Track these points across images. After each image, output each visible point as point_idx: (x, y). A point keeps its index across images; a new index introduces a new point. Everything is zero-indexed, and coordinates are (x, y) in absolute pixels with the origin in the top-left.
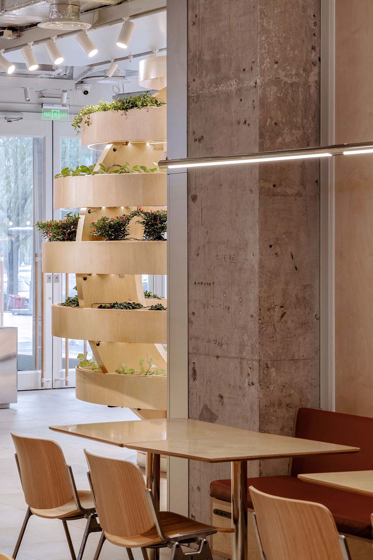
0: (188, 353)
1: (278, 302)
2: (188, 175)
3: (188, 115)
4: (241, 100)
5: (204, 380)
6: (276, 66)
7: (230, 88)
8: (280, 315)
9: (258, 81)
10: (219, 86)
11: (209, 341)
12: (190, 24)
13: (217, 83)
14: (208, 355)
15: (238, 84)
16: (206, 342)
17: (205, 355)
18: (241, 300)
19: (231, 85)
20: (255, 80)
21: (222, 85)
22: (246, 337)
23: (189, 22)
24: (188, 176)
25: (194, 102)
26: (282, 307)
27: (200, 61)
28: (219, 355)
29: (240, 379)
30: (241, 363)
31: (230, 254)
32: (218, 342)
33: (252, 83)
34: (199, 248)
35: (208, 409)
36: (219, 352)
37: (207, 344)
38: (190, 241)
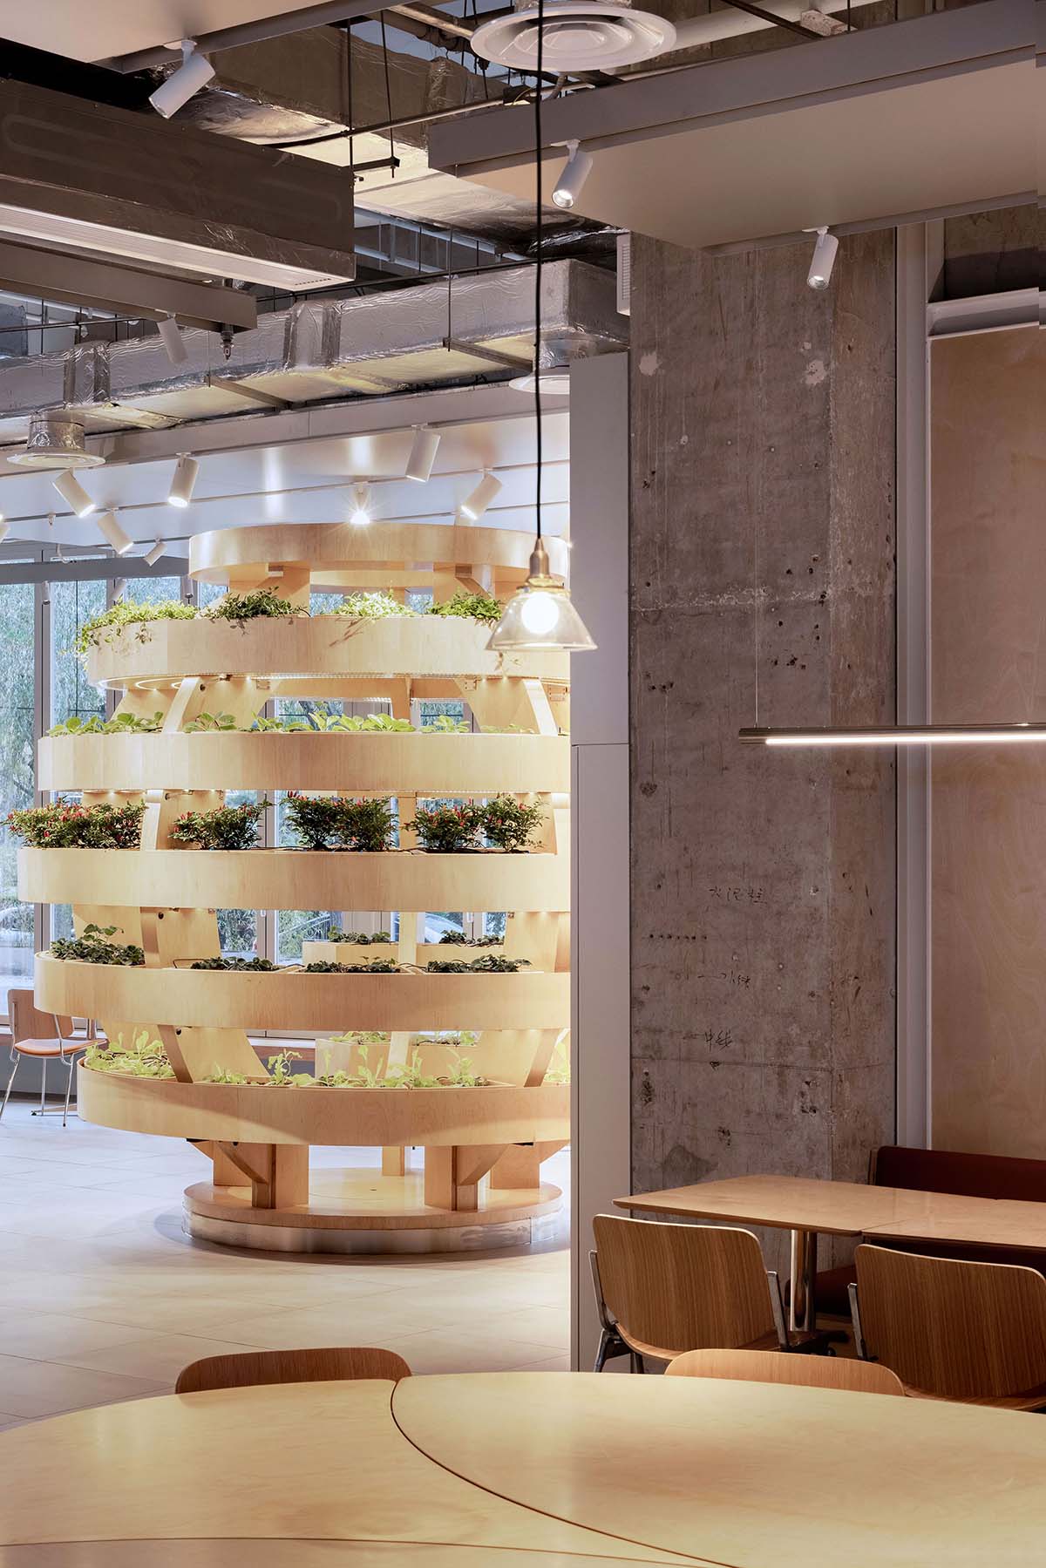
0: (631, 1057)
1: (852, 971)
2: (633, 748)
3: (632, 644)
4: (781, 623)
5: (674, 1101)
6: (850, 567)
7: (749, 602)
8: (854, 992)
9: (829, 592)
10: (718, 596)
11: (690, 1036)
12: (637, 485)
13: (713, 591)
14: (688, 1059)
15: (772, 596)
16: (682, 1037)
17: (679, 1059)
18: (781, 966)
19: (753, 597)
20: (820, 590)
21: (726, 597)
22: (794, 1030)
23: (633, 480)
24: (630, 751)
25: (649, 622)
26: (856, 978)
27: (666, 551)
28: (719, 1059)
29: (779, 1102)
30: (780, 1074)
31: (750, 887)
32: (716, 1037)
33: (813, 596)
34: (663, 876)
35: (689, 1153)
36: (718, 1054)
37: (685, 1041)
38: (637, 861)
